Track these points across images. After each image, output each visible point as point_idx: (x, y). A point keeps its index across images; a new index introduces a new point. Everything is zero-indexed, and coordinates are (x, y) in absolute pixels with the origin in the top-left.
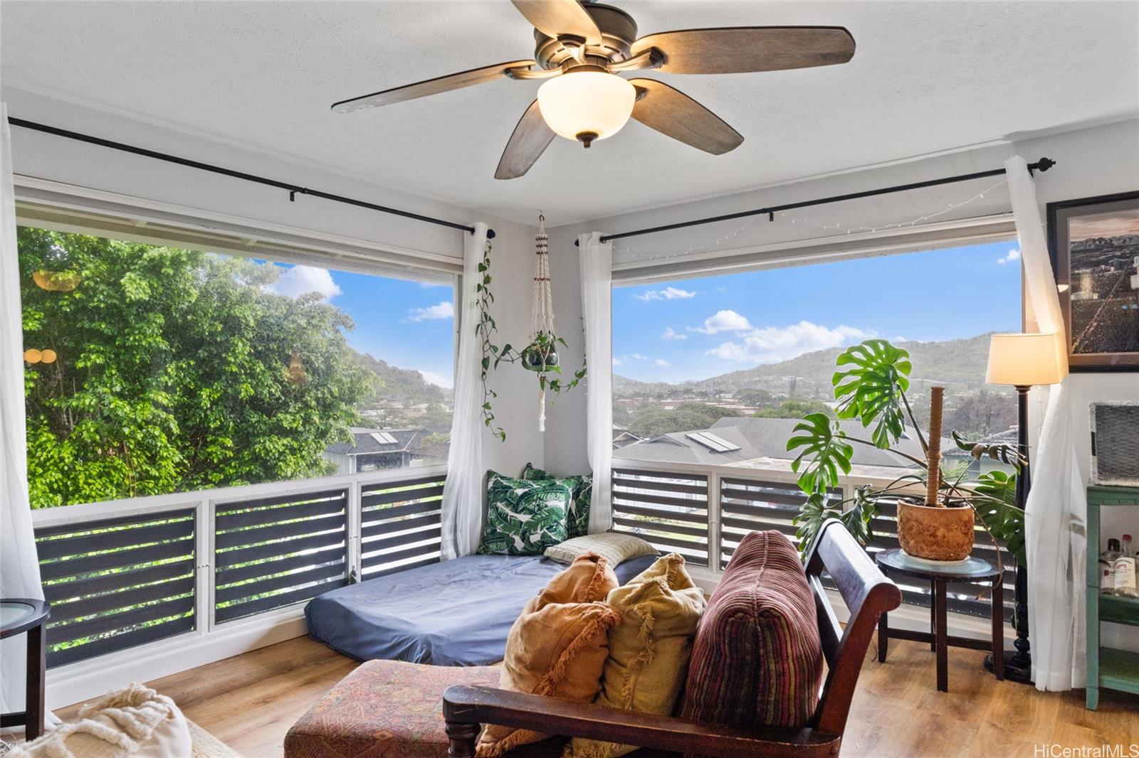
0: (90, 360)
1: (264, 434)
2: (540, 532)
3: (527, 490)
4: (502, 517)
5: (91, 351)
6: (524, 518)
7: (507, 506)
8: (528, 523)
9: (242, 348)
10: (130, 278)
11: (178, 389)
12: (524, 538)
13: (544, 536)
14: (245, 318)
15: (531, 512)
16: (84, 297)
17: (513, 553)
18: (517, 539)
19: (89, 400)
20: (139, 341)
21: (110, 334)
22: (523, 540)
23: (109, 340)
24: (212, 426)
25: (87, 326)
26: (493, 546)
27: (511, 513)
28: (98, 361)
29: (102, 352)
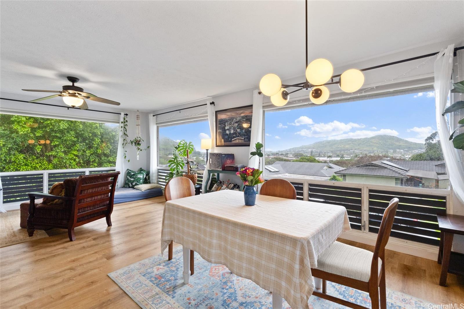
0: (55, 143)
1: (105, 162)
2: (135, 183)
3: (134, 173)
4: (128, 179)
5: (55, 141)
6: (132, 179)
7: (129, 177)
8: (133, 180)
9: (97, 140)
10: (62, 123)
11: (81, 151)
12: (132, 184)
13: (136, 183)
14: (97, 132)
15: (134, 178)
16: (53, 127)
17: (129, 187)
18: (130, 184)
19: (54, 153)
20: (67, 138)
21: (60, 136)
22: (131, 184)
23: (60, 138)
24: (91, 160)
25: (54, 135)
26: (125, 186)
27: (130, 178)
28: (57, 143)
29: (58, 141)
